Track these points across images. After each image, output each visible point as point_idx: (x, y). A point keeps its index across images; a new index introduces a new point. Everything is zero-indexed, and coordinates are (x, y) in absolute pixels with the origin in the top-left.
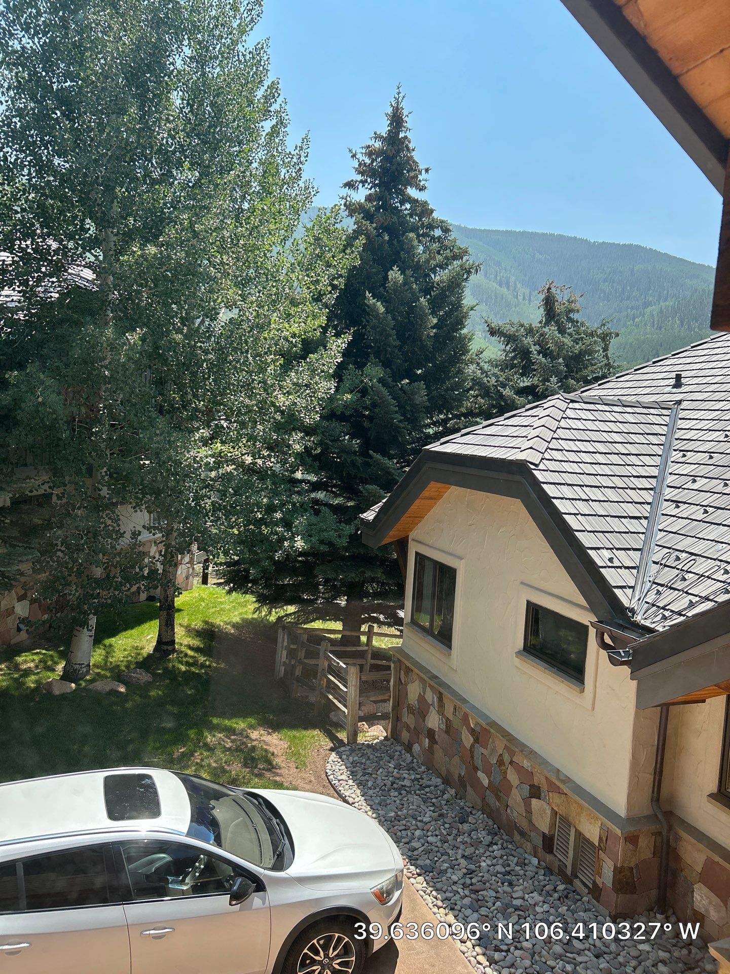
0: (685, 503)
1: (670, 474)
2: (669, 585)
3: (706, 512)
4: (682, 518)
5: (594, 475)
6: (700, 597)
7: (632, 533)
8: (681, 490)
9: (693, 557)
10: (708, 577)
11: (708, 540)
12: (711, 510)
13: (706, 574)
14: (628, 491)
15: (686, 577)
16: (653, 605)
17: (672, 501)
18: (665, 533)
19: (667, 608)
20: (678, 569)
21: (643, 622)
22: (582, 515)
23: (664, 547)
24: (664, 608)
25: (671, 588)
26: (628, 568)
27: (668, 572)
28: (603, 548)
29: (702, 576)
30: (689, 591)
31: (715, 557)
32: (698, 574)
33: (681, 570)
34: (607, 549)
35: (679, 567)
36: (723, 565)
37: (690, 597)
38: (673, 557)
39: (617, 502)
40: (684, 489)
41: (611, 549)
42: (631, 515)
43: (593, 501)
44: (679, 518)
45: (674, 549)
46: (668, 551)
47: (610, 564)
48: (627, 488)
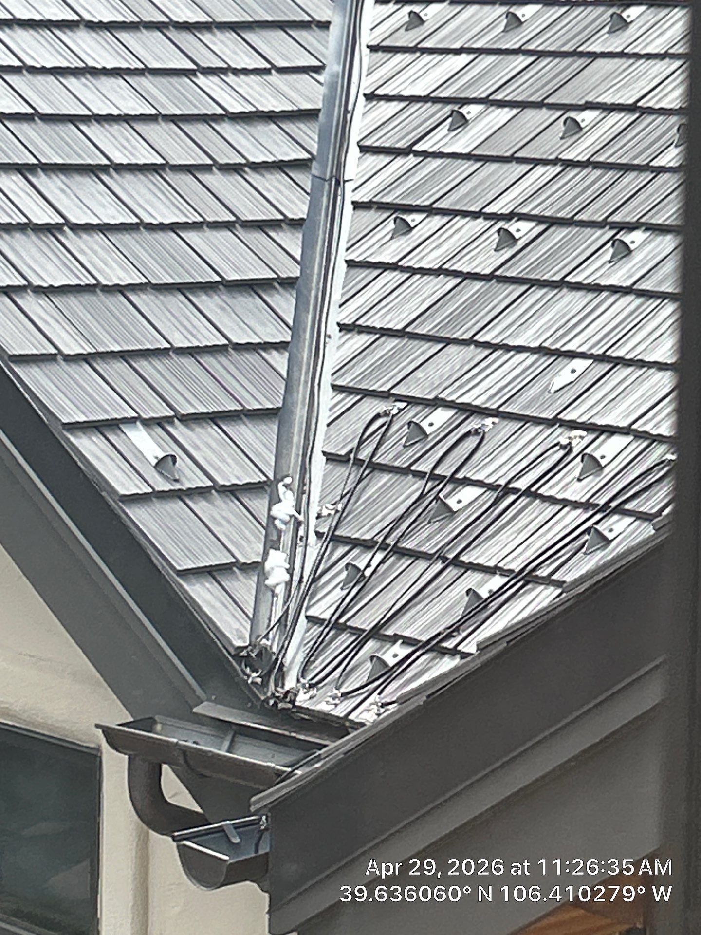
0: (430, 211)
1: (371, 97)
2: (391, 541)
3: (507, 238)
4: (423, 272)
5: (73, 119)
6: (504, 572)
7: (238, 347)
8: (412, 160)
9: (473, 423)
10: (530, 493)
11: (520, 349)
12: (522, 229)
13: (522, 484)
14: (214, 180)
15: (452, 502)
16: (339, 627)
17: (382, 207)
18: (364, 339)
19: (390, 632)
20: (420, 475)
21: (302, 699)
22: (40, 291)
23: (367, 394)
24: (376, 632)
25: (400, 552)
26: (233, 491)
27: (384, 490)
28: (131, 421)
29: (507, 490)
30: (464, 558)
31: (548, 415)
32: (491, 487)
33: (433, 476)
34: (148, 423)
35: (425, 466)
36: (579, 440)
37: (472, 580)
38: (399, 430)
39: (174, 227)
40: (426, 154)
41: (160, 422)
42: (233, 276)
43: (77, 228)
44: (413, 271)
45: (399, 398)
46: (380, 406)
47: (163, 486)
48: (206, 168)
